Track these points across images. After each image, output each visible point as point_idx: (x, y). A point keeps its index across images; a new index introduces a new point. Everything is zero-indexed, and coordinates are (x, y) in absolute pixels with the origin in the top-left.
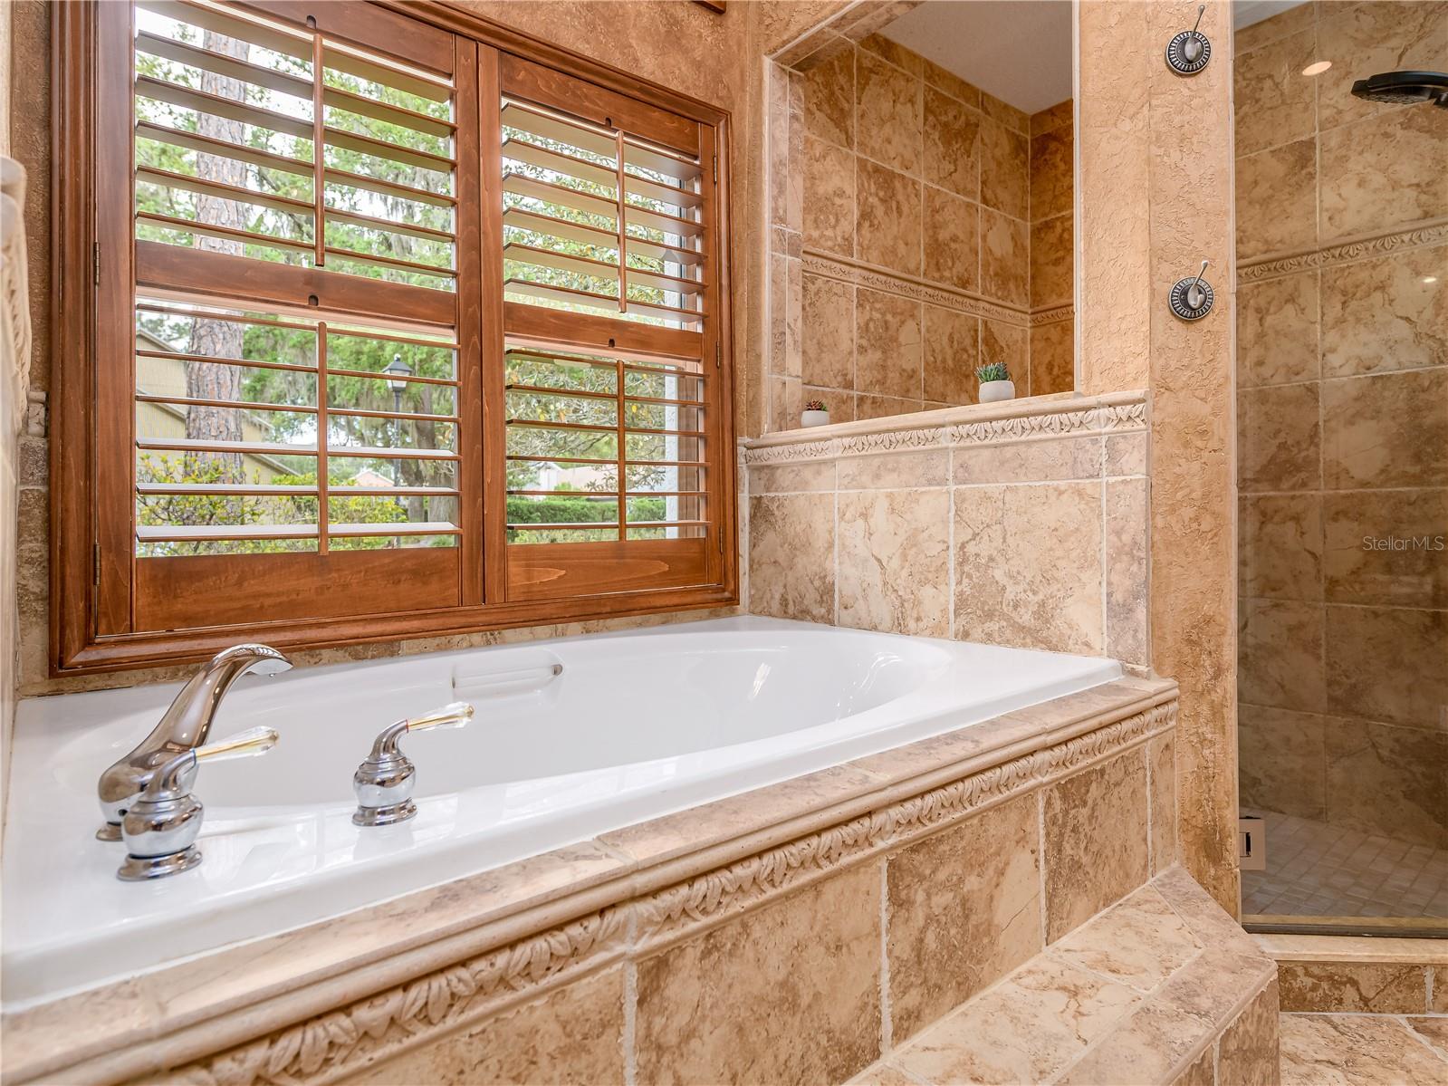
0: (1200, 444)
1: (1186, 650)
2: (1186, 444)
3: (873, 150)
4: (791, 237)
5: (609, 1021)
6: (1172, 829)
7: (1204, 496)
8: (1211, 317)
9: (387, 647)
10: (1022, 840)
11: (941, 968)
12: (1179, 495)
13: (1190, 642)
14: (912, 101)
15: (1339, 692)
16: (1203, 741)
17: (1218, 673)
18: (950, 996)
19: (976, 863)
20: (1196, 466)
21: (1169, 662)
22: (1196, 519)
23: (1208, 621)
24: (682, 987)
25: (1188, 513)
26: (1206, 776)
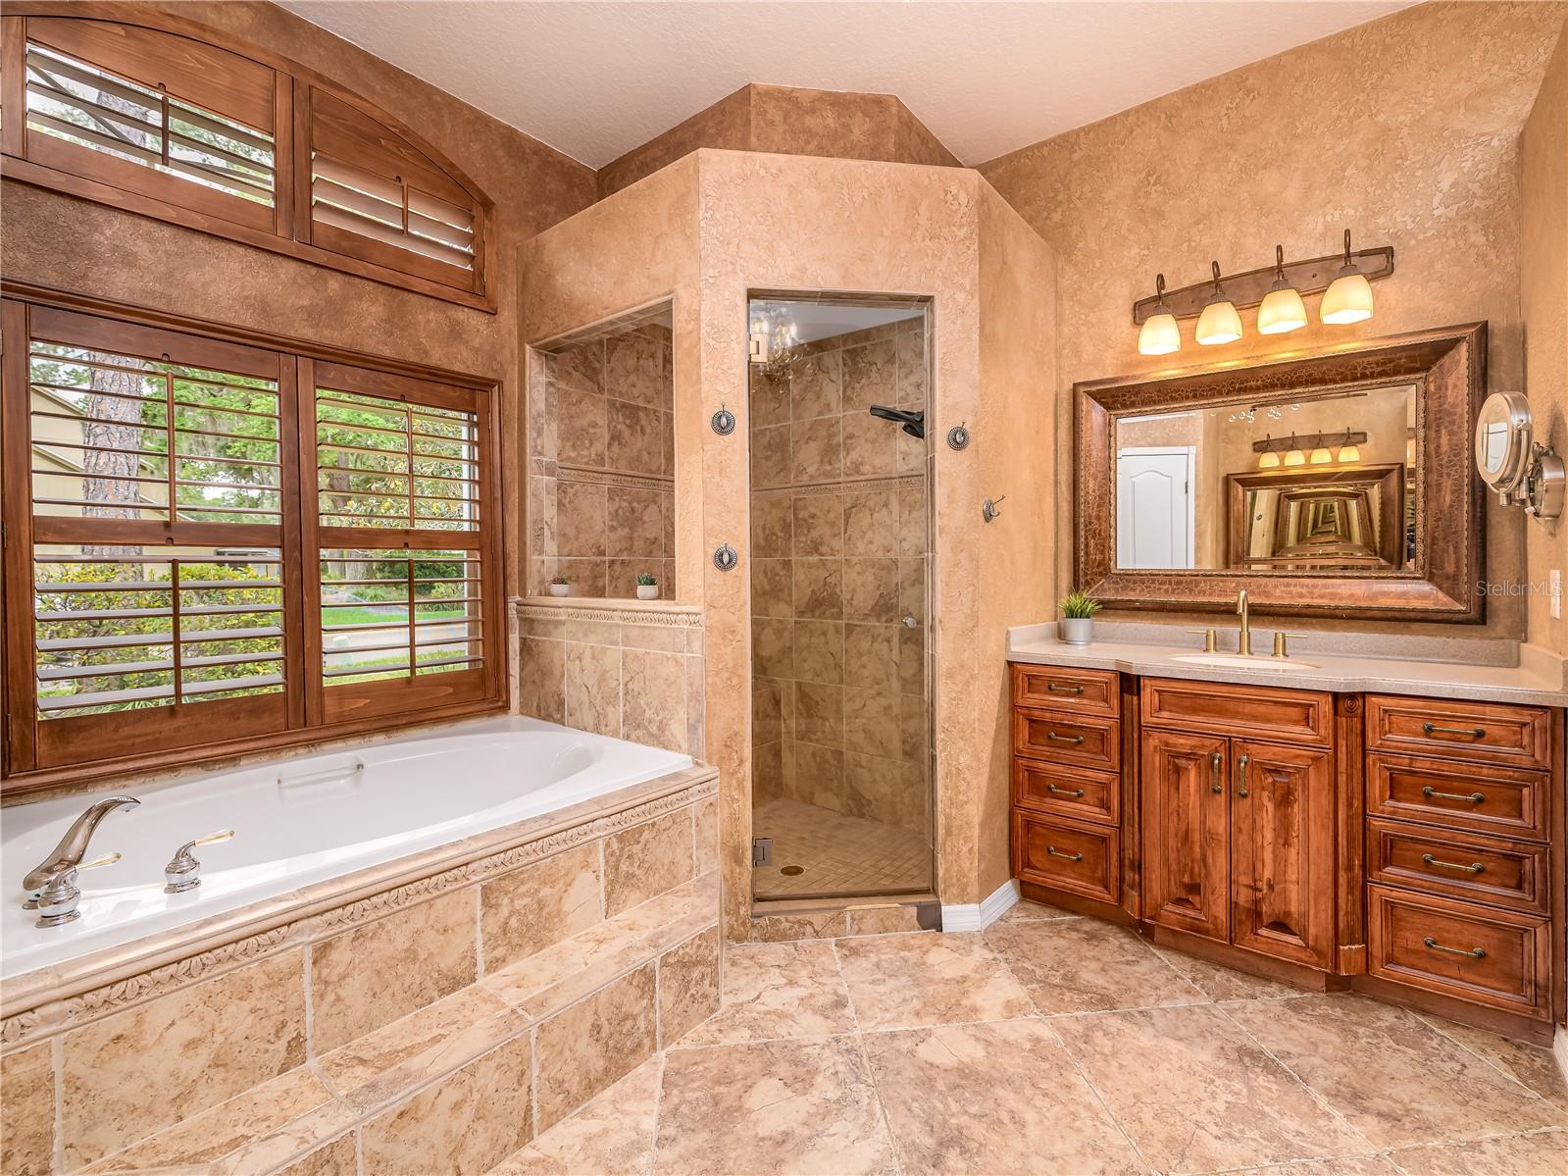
0: (731, 637)
1: (724, 750)
2: (724, 638)
3: (621, 394)
4: (548, 463)
5: (296, 971)
6: (714, 849)
7: (734, 666)
8: (736, 568)
9: (233, 760)
10: (585, 866)
11: (522, 935)
12: (721, 666)
13: (727, 746)
14: (653, 356)
15: (907, 748)
16: (733, 799)
17: (741, 763)
18: (528, 950)
19: (549, 880)
20: (730, 649)
21: (715, 758)
22: (730, 679)
23: (736, 734)
24: (341, 956)
25: (725, 675)
26: (735, 818)
